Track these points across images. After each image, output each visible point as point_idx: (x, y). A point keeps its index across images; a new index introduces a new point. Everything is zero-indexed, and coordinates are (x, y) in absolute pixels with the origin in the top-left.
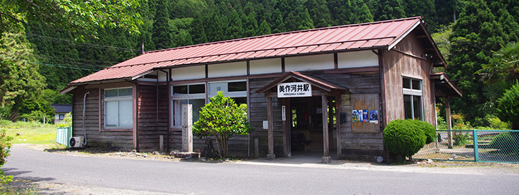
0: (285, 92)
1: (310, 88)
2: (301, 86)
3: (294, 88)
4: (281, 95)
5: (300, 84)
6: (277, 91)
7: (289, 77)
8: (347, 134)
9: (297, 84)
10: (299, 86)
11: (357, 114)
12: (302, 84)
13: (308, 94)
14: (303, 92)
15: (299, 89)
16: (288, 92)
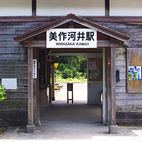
0: (58, 41)
1: (95, 37)
2: (83, 34)
3: (72, 36)
4: (51, 44)
5: (81, 30)
6: (45, 39)
7: (68, 21)
8: (119, 95)
9: (77, 30)
10: (79, 34)
11: (135, 71)
12: (85, 31)
13: (93, 44)
14: (85, 41)
15: (79, 37)
16: (62, 41)
